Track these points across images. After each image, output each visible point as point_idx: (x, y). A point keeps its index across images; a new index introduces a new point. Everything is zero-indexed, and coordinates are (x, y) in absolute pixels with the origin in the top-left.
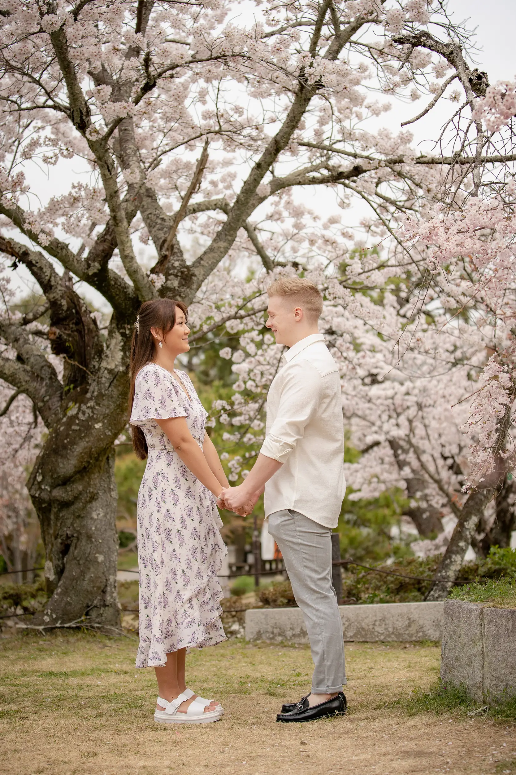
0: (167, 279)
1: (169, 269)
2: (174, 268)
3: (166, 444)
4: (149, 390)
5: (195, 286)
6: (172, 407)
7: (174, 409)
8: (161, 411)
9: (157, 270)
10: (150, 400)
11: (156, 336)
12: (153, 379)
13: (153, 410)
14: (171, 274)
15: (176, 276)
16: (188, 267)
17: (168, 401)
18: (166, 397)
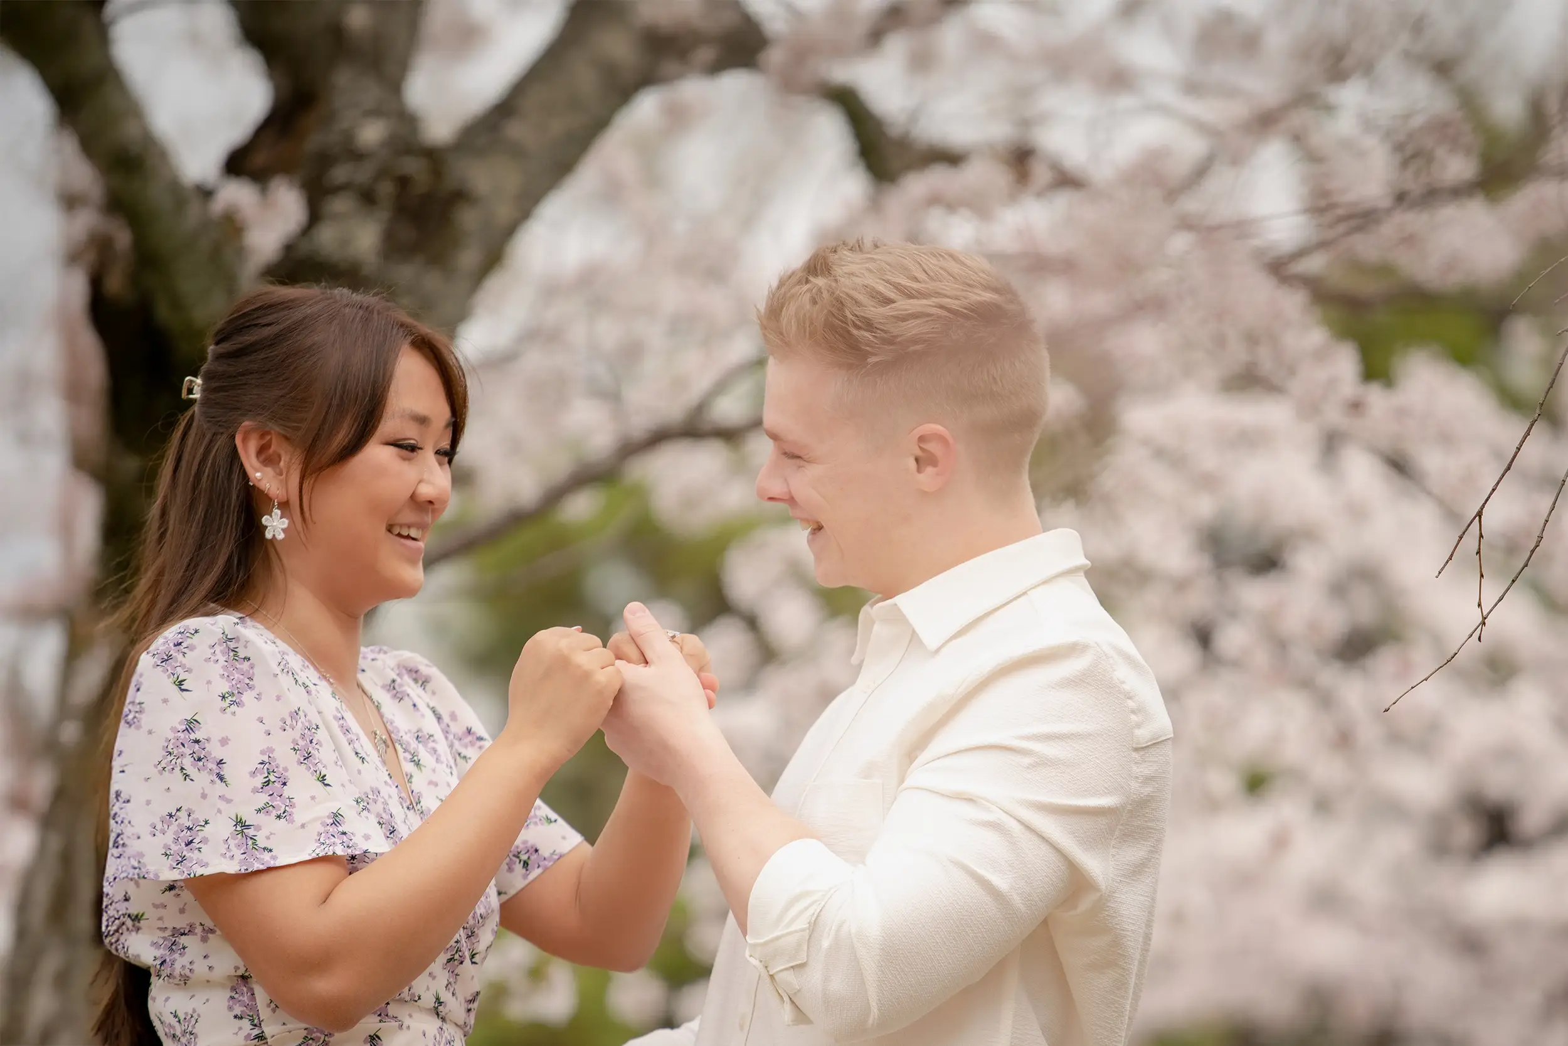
0: (315, 216)
1: (325, 160)
2: (356, 155)
3: (264, 1012)
4: (191, 725)
5: (468, 258)
6: (324, 810)
7: (336, 819)
8: (267, 828)
9: (260, 159)
10: (202, 779)
11: (261, 476)
12: (216, 670)
13: (221, 829)
14: (336, 190)
15: (368, 198)
16: (434, 156)
17: (301, 785)
18: (286, 758)
